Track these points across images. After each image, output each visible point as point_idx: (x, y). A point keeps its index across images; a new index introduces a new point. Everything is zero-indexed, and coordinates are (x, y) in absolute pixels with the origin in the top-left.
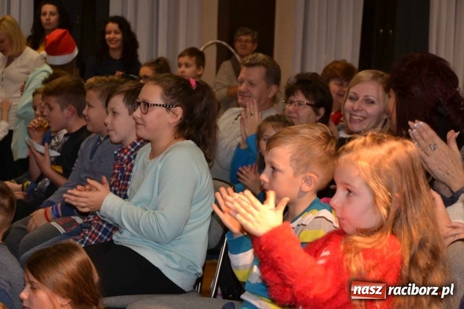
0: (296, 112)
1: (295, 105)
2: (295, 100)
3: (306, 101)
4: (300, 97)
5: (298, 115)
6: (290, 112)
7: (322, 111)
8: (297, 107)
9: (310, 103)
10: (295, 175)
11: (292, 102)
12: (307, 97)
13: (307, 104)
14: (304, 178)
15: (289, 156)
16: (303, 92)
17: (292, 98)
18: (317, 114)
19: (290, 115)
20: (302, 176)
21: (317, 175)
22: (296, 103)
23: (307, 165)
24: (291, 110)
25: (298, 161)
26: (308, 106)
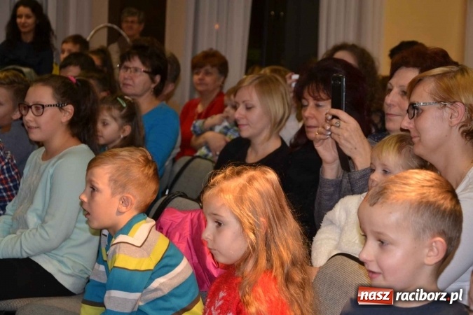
0: (132, 79)
1: (131, 72)
2: (131, 66)
3: (143, 69)
4: (136, 63)
5: (134, 82)
6: (125, 79)
7: (158, 78)
8: (133, 74)
9: (147, 70)
10: (113, 194)
11: (127, 68)
12: (144, 63)
13: (145, 71)
14: (121, 199)
15: (107, 176)
16: (140, 58)
17: (127, 64)
18: (153, 81)
19: (126, 82)
20: (118, 197)
21: (134, 197)
22: (132, 69)
23: (124, 186)
24: (126, 77)
25: (116, 181)
26: (144, 74)
